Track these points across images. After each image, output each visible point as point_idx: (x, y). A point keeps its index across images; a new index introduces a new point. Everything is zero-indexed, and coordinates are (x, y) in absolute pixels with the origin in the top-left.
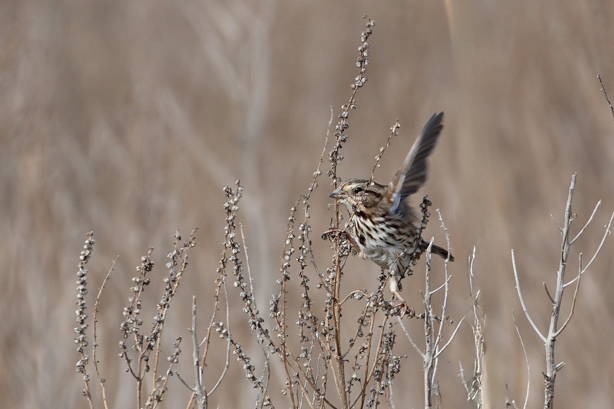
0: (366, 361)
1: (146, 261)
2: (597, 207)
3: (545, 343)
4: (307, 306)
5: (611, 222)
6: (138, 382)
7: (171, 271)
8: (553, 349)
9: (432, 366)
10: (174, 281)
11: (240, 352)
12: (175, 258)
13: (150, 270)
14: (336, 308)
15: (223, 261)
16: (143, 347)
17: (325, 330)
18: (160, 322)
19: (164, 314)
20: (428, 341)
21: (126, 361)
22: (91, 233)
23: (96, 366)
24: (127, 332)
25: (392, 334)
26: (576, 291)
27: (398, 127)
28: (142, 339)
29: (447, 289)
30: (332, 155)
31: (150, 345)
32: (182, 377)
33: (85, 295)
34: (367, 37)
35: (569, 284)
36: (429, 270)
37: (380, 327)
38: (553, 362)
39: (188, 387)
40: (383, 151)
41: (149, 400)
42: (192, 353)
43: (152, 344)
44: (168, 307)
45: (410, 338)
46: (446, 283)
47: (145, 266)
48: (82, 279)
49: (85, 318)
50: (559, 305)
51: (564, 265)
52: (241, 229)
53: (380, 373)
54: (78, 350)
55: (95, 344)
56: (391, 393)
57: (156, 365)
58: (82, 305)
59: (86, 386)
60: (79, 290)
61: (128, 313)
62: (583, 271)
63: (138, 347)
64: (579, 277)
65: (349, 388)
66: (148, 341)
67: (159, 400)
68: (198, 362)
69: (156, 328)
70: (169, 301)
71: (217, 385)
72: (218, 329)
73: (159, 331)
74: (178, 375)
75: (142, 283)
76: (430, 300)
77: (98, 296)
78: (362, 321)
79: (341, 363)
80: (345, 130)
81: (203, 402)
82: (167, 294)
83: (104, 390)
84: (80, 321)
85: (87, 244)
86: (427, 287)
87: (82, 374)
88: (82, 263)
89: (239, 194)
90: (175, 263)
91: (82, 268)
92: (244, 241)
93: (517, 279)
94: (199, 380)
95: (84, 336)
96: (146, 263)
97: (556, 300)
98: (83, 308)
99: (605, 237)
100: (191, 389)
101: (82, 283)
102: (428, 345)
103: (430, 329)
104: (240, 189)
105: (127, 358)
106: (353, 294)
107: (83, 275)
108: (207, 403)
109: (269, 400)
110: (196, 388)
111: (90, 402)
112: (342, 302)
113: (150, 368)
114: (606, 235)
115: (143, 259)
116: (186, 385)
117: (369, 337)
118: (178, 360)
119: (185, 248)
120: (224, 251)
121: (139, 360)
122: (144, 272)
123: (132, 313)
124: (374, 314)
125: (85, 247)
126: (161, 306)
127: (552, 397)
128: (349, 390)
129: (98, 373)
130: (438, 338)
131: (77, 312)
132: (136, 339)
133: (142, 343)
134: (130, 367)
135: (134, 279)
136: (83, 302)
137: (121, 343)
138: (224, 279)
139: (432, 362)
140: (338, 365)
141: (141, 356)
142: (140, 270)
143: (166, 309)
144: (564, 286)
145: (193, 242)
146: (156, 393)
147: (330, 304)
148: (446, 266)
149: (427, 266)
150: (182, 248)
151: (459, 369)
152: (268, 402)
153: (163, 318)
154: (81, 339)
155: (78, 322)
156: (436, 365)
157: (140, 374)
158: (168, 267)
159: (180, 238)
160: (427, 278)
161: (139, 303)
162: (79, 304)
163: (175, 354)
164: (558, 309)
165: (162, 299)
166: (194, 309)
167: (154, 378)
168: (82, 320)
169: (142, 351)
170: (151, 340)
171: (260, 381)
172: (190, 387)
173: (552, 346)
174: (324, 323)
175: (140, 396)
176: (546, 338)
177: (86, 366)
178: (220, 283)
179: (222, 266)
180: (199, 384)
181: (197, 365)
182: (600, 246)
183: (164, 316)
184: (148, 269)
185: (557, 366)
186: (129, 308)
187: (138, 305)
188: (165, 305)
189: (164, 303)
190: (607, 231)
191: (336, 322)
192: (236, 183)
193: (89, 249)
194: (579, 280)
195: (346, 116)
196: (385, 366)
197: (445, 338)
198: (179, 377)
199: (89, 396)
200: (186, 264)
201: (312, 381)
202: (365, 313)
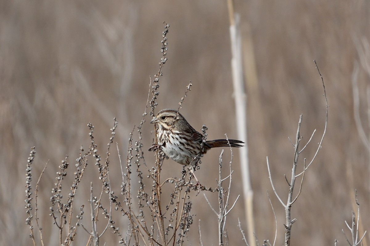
0: (176, 217)
1: (64, 163)
2: (314, 133)
3: (285, 208)
4: (142, 188)
5: (321, 141)
6: (60, 230)
7: (78, 168)
8: (290, 212)
9: (223, 221)
10: (80, 174)
11: (106, 213)
12: (80, 161)
13: (67, 167)
14: (158, 188)
15: (107, 162)
16: (63, 210)
17: (153, 202)
18: (72, 196)
19: (74, 192)
20: (220, 207)
21: (54, 218)
22: (33, 147)
23: (37, 221)
24: (54, 202)
25: (189, 203)
26: (302, 179)
27: (191, 85)
28: (62, 206)
29: (231, 178)
30: (152, 103)
31: (66, 209)
32: (85, 227)
33: (30, 182)
34: (166, 34)
35: (298, 175)
36: (221, 168)
37: (183, 198)
38: (290, 219)
39: (88, 232)
40: (183, 99)
41: (66, 239)
42: (91, 213)
43: (68, 208)
44: (77, 188)
45: (210, 205)
46: (230, 175)
47: (64, 166)
48: (29, 173)
49: (31, 195)
50: (293, 187)
51: (296, 165)
52: (117, 146)
53: (183, 225)
54: (27, 212)
55: (36, 209)
56: (200, 236)
57: (70, 220)
58: (29, 187)
59: (32, 232)
60: (27, 179)
61: (55, 192)
62: (306, 168)
63: (60, 210)
64: (304, 171)
65: (167, 232)
66: (65, 207)
67: (72, 240)
68: (93, 219)
69: (70, 200)
70: (77, 185)
71: (104, 231)
72: (94, 201)
73: (72, 201)
74: (83, 226)
75: (62, 175)
76: (221, 184)
77: (38, 182)
78: (173, 196)
79: (162, 219)
80: (157, 88)
81: (96, 241)
82: (76, 181)
83: (41, 234)
84: (28, 196)
85: (32, 153)
86: (220, 177)
87: (29, 225)
88: (29, 164)
89: (115, 125)
90: (80, 164)
91: (29, 166)
92: (118, 152)
93: (269, 173)
94: (94, 228)
95: (30, 204)
96: (64, 164)
97: (291, 184)
98: (29, 189)
99: (318, 149)
100: (90, 234)
101: (29, 175)
102: (220, 209)
103: (222, 201)
104: (116, 122)
105: (54, 217)
106: (168, 180)
107: (29, 171)
108: (99, 241)
109: (123, 240)
110: (93, 233)
111: (34, 241)
112: (161, 185)
113: (67, 222)
114: (319, 148)
115: (63, 161)
116: (87, 231)
117: (177, 204)
118: (82, 217)
119: (86, 156)
120: (107, 157)
121: (61, 218)
122: (63, 169)
123: (57, 192)
124: (180, 191)
125: (31, 155)
126: (73, 188)
127: (289, 238)
128: (167, 233)
129: (38, 225)
130: (226, 205)
131: (26, 191)
132: (59, 206)
133: (62, 208)
134: (56, 221)
135: (57, 173)
136: (29, 185)
137: (51, 208)
138: (108, 173)
139: (223, 219)
140: (160, 221)
141: (62, 215)
142: (61, 168)
143: (75, 189)
144: (296, 176)
145: (91, 152)
146: (70, 236)
147: (155, 187)
148: (230, 166)
149: (220, 166)
150: (84, 156)
151: (238, 222)
152: (122, 241)
153: (74, 194)
154: (28, 206)
155: (27, 197)
156: (225, 220)
157: (61, 225)
158: (77, 166)
159: (83, 150)
160: (220, 172)
161: (60, 186)
162: (27, 187)
163: (80, 214)
164: (292, 189)
165: (73, 184)
166: (91, 189)
167: (69, 227)
168: (29, 196)
169: (62, 212)
170: (67, 207)
171: (118, 229)
172: (90, 233)
173: (289, 210)
174: (152, 197)
175: (61, 238)
176: (286, 205)
177: (31, 221)
178: (105, 174)
179: (106, 165)
180: (94, 231)
181: (93, 220)
182: (316, 154)
183: (74, 193)
184: (65, 167)
185: (292, 221)
186: (55, 189)
187: (60, 187)
188: (75, 187)
189: (74, 186)
190: (320, 146)
191: (158, 197)
192: (114, 119)
193: (33, 156)
194: (304, 173)
195: (157, 80)
196: (186, 221)
197: (230, 205)
198: (83, 227)
199: (33, 237)
200: (86, 164)
201: (146, 229)
202: (174, 191)
